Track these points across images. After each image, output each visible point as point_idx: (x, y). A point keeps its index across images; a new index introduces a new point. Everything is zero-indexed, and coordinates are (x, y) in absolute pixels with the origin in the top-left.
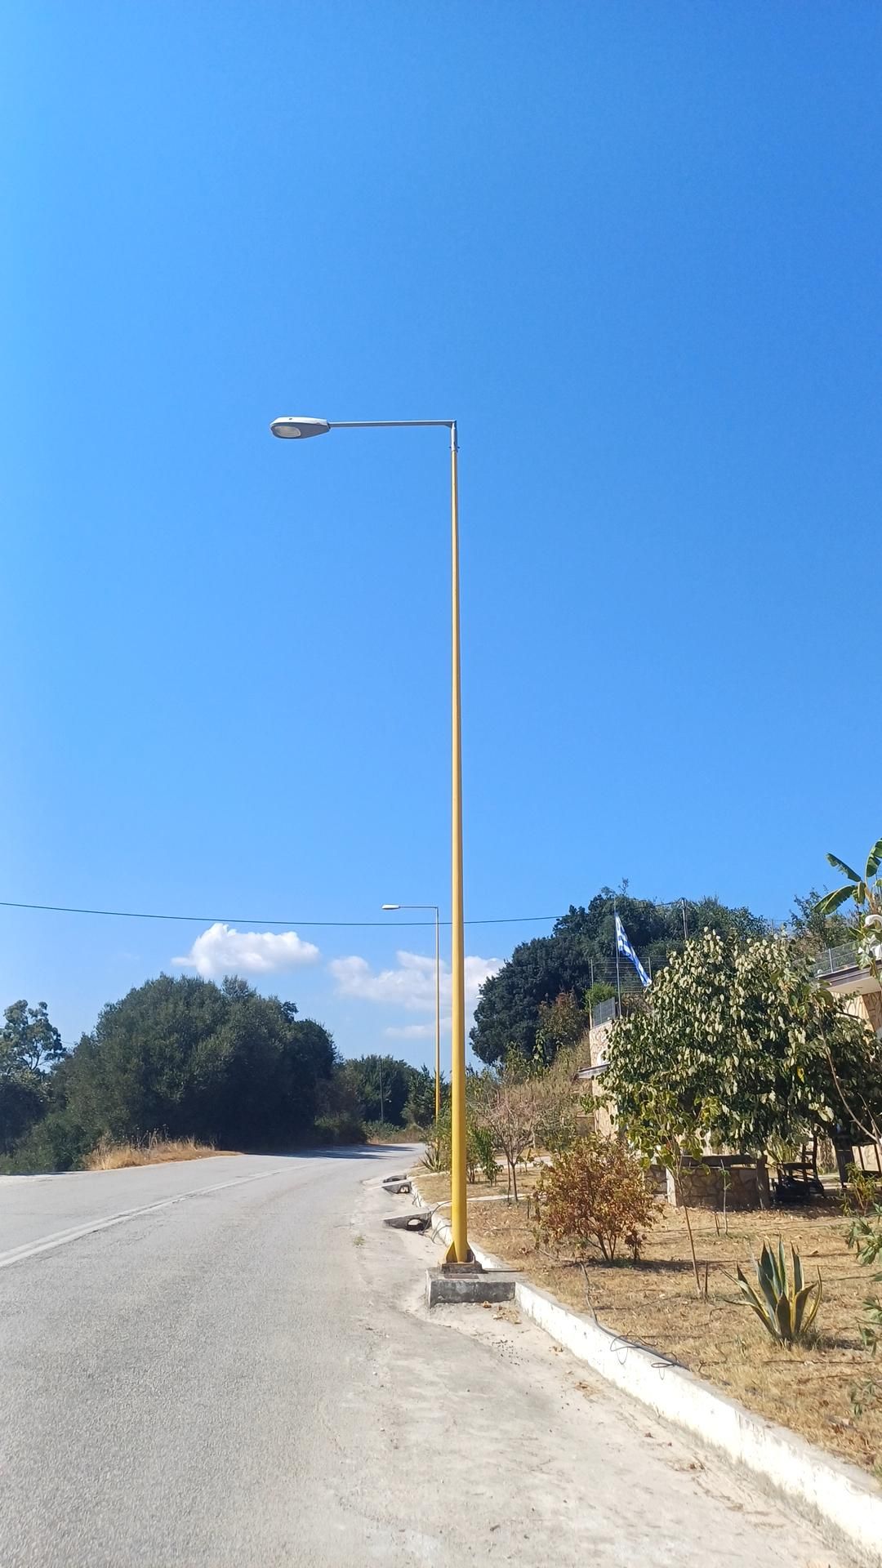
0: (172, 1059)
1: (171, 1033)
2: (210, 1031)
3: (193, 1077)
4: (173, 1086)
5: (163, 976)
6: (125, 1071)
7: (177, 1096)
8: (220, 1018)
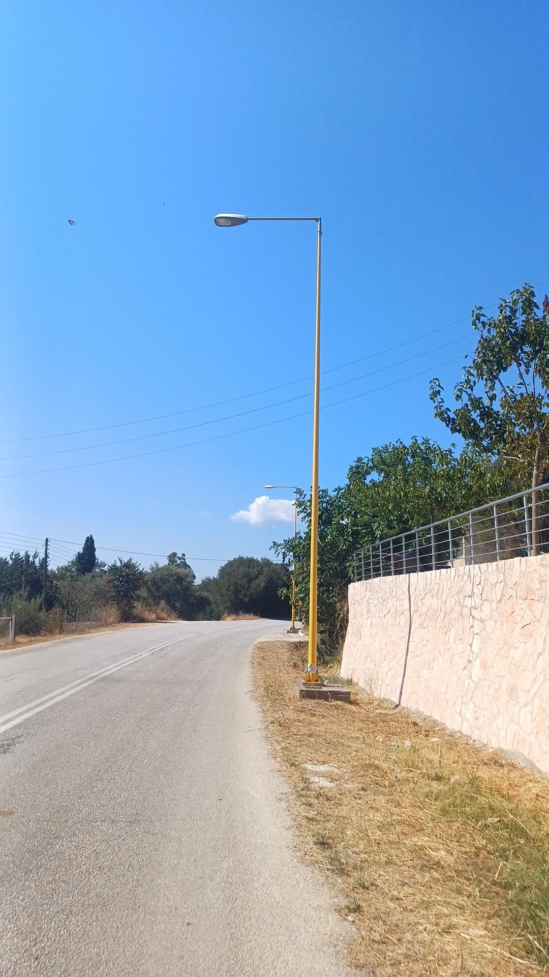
0: (244, 586)
1: (243, 578)
2: (257, 577)
3: (251, 593)
4: (245, 596)
5: (240, 557)
6: (229, 591)
7: (247, 600)
8: (260, 573)
